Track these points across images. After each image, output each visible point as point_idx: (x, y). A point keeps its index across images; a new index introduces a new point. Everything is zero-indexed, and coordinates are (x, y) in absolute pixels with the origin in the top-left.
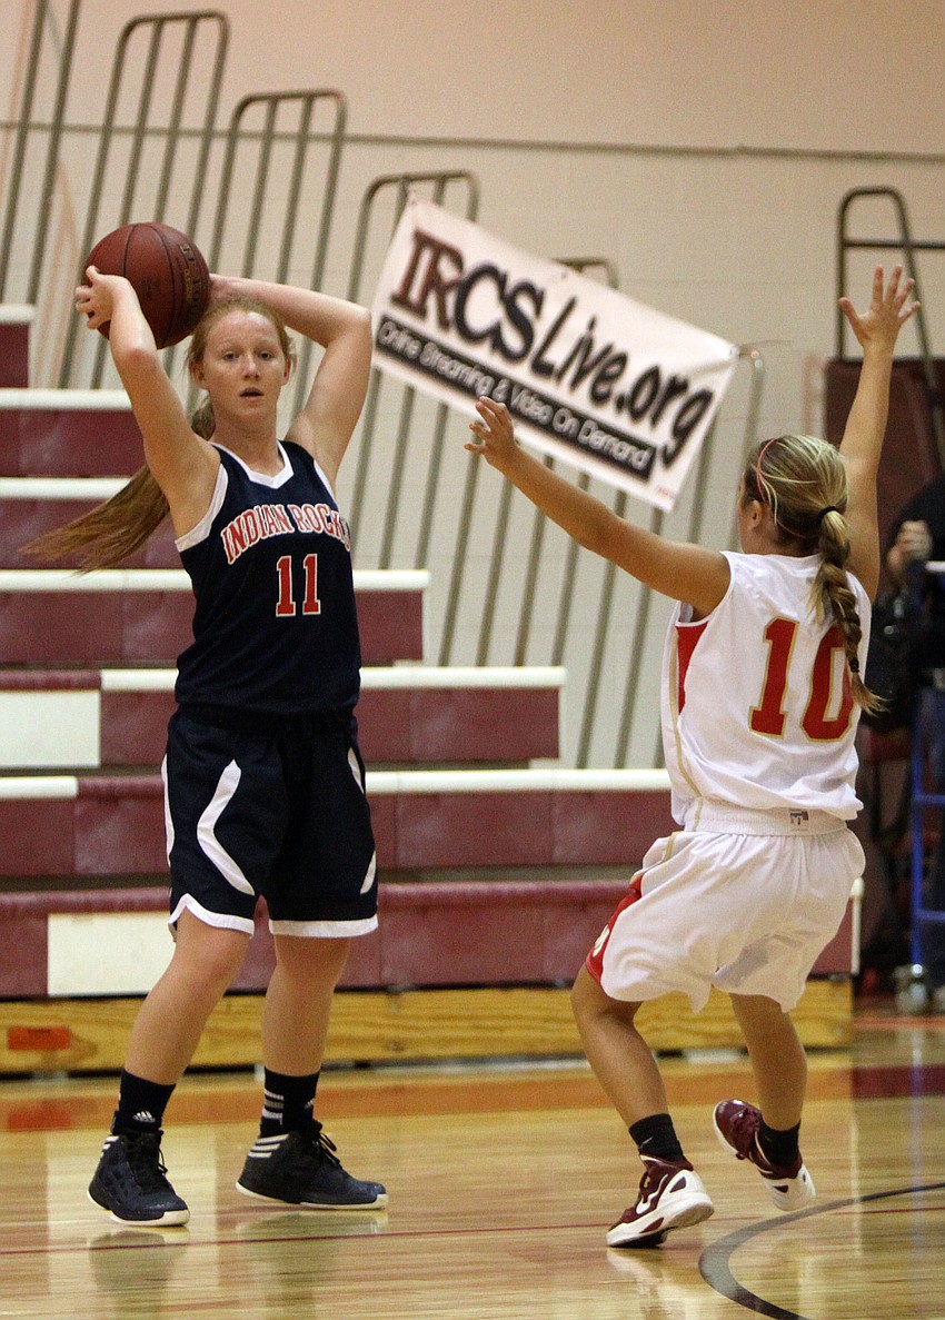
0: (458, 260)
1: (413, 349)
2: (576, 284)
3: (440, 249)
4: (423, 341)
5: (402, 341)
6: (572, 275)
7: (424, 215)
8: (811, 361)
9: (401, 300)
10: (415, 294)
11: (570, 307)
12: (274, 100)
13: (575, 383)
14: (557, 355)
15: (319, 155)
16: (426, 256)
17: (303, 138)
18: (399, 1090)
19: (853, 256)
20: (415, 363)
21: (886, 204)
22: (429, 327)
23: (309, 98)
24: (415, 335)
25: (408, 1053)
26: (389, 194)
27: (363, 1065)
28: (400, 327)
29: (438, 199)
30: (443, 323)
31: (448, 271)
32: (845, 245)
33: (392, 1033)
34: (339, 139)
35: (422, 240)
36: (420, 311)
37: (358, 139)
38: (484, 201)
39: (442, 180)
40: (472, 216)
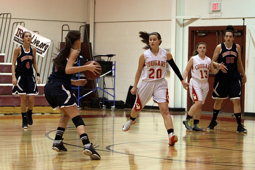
0: (23, 31)
1: (18, 40)
2: (35, 34)
3: (21, 30)
4: (19, 39)
5: (16, 39)
6: (34, 33)
7: (19, 26)
8: (59, 42)
9: (16, 35)
10: (18, 34)
11: (34, 36)
12: (4, 14)
13: (34, 44)
14: (33, 41)
15: (8, 20)
16: (19, 31)
17: (7, 18)
18: (15, 117)
19: (63, 31)
20: (18, 42)
21: (67, 26)
22: (19, 38)
23: (8, 14)
24: (18, 39)
25: (16, 113)
26: (15, 24)
27: (11, 114)
28: (16, 38)
29: (21, 25)
30: (21, 37)
31: (21, 32)
32: (63, 30)
33: (14, 111)
34: (10, 18)
35: (19, 29)
36: (19, 36)
37: (12, 18)
38: (25, 25)
39: (21, 23)
40: (24, 27)
